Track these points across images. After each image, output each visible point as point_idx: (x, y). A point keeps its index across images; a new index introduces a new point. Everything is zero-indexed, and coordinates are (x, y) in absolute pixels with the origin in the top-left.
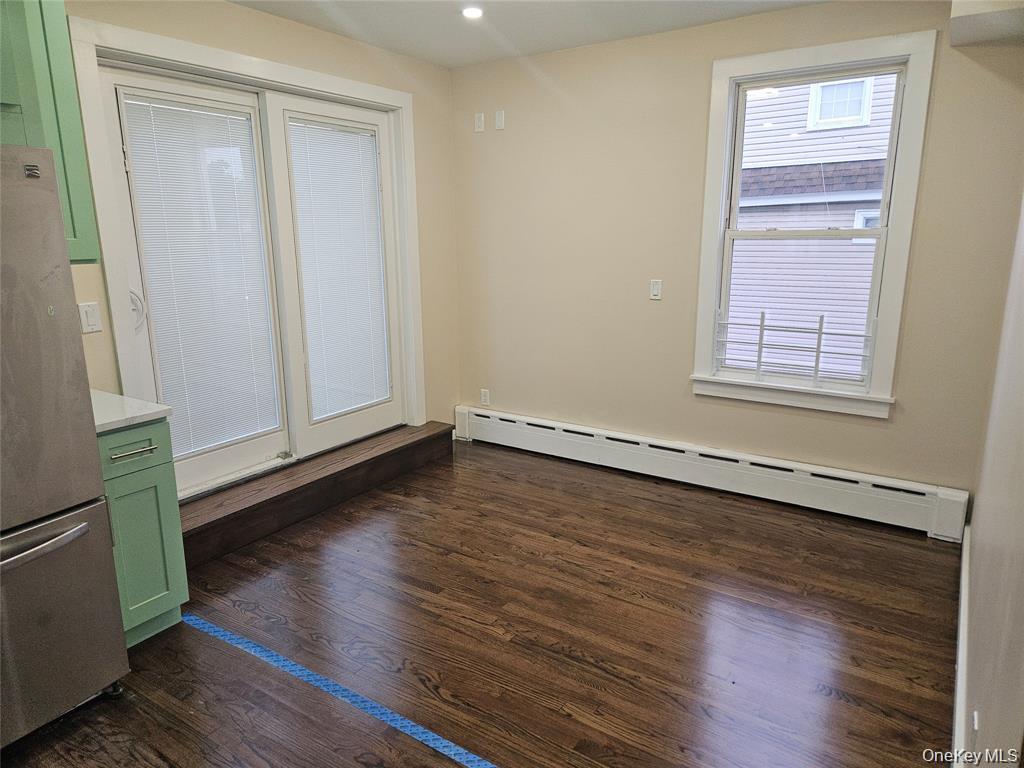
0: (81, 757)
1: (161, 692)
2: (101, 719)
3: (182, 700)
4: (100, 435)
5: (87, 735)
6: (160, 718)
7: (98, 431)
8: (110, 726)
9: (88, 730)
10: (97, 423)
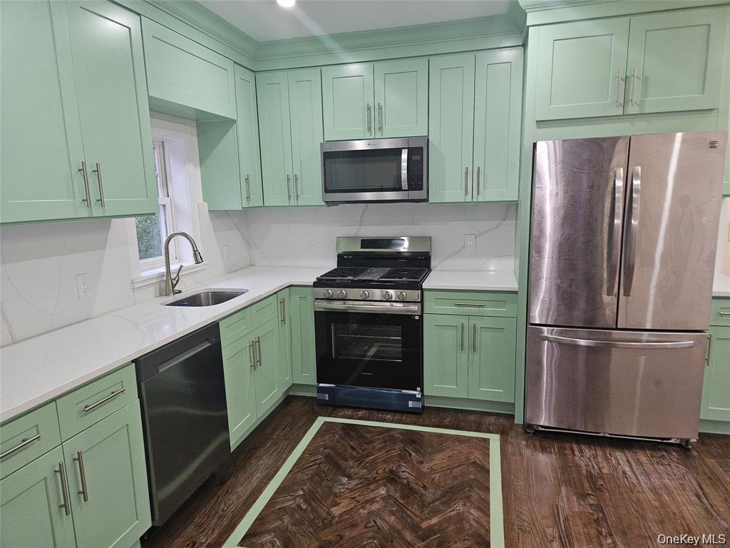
0: (658, 463)
1: (713, 461)
2: (674, 453)
3: (725, 471)
4: (714, 298)
5: (663, 456)
6: (707, 471)
7: (714, 295)
8: (678, 459)
9: (665, 453)
10: (714, 290)
